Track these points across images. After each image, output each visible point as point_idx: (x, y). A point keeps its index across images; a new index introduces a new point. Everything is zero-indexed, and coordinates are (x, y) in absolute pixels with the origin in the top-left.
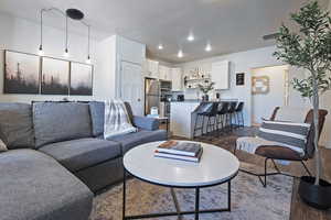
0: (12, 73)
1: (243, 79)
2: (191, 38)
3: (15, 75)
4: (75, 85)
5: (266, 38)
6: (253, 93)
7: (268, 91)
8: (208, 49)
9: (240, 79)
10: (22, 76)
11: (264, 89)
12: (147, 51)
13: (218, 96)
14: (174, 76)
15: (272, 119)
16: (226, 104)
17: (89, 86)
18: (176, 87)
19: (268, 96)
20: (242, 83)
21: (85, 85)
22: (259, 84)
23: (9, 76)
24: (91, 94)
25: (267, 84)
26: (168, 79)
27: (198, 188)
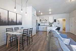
1: (56, 21)
7: (59, 23)
17: (21, 22)
20: (56, 22)
21: (20, 22)
24: (22, 25)
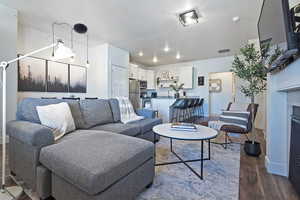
0: (25, 74)
1: (203, 81)
2: (167, 49)
3: (27, 76)
4: (73, 84)
5: (220, 52)
6: (210, 92)
7: (220, 90)
8: (178, 57)
9: (201, 81)
10: (32, 77)
11: (218, 88)
12: (130, 57)
13: (184, 94)
14: (149, 77)
15: (228, 109)
16: (193, 100)
18: (150, 86)
19: (220, 94)
20: (203, 84)
22: (214, 85)
23: (22, 77)
24: (85, 92)
25: (220, 85)
26: (144, 79)
27: (202, 140)
